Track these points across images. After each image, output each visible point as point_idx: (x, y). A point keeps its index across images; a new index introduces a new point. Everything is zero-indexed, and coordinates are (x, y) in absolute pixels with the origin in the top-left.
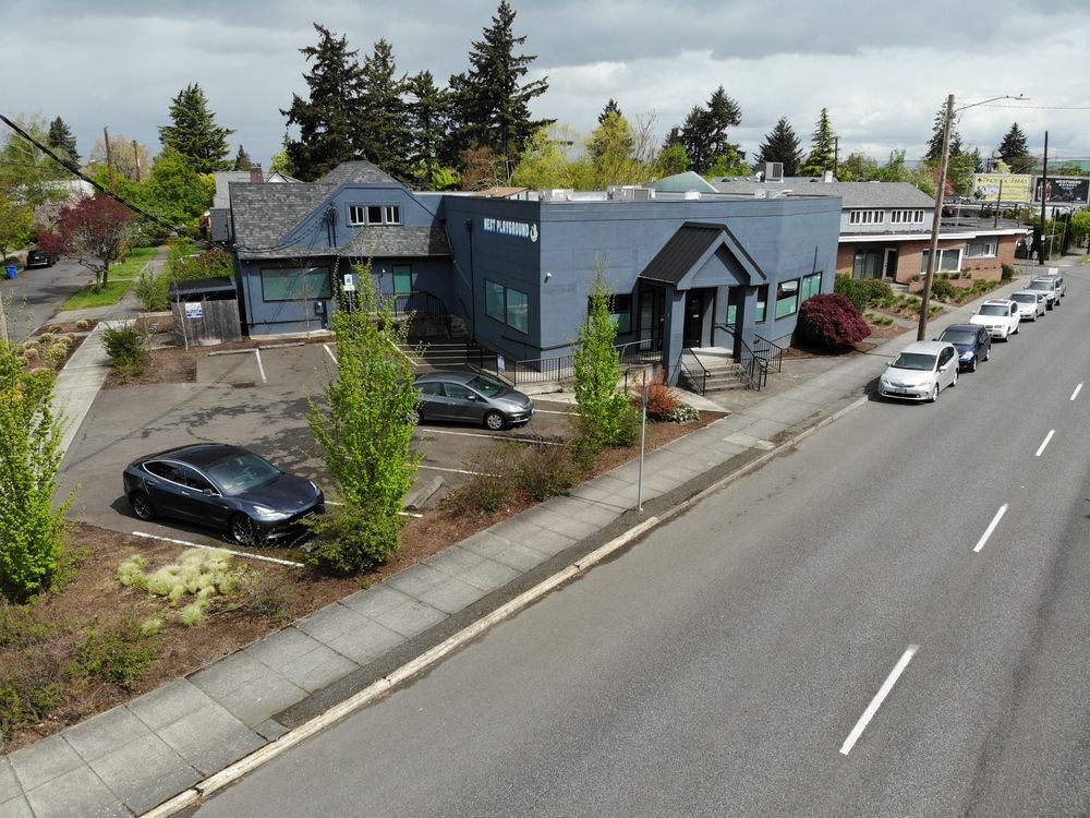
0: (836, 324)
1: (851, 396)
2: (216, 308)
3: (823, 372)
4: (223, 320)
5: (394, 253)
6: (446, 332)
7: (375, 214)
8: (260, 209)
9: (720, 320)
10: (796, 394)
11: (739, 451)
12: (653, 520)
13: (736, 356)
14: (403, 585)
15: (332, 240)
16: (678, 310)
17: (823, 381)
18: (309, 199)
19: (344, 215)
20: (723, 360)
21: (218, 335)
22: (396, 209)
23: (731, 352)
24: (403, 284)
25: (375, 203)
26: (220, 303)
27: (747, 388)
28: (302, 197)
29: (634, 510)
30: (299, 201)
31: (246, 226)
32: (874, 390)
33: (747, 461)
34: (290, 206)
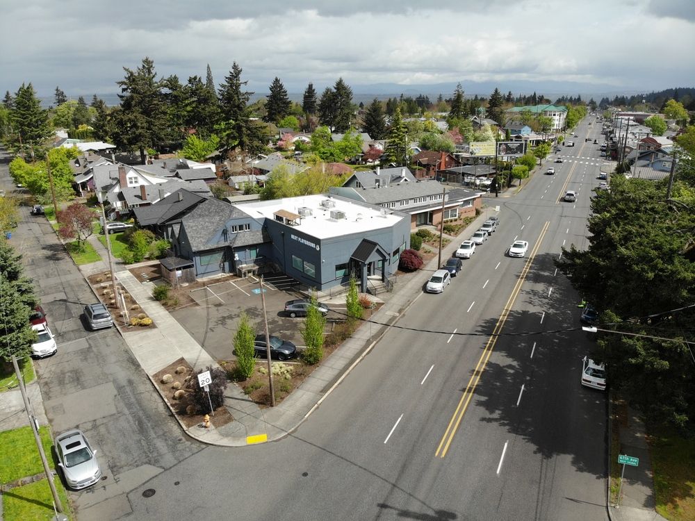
0: (412, 262)
1: (418, 292)
2: (187, 272)
3: (409, 281)
4: (189, 276)
5: (251, 243)
6: (273, 270)
7: (241, 227)
8: (196, 230)
9: (376, 267)
10: (402, 292)
11: (390, 317)
12: (375, 342)
13: (383, 280)
14: (326, 364)
15: (226, 240)
16: (365, 269)
17: (409, 285)
18: (213, 223)
19: (230, 229)
20: (379, 282)
21: (187, 281)
22: (249, 225)
23: (381, 278)
24: (253, 254)
25: (241, 224)
26: (188, 270)
27: (388, 291)
28: (210, 222)
29: (369, 340)
30: (210, 225)
31: (192, 237)
32: (424, 288)
33: (393, 321)
34: (207, 227)
